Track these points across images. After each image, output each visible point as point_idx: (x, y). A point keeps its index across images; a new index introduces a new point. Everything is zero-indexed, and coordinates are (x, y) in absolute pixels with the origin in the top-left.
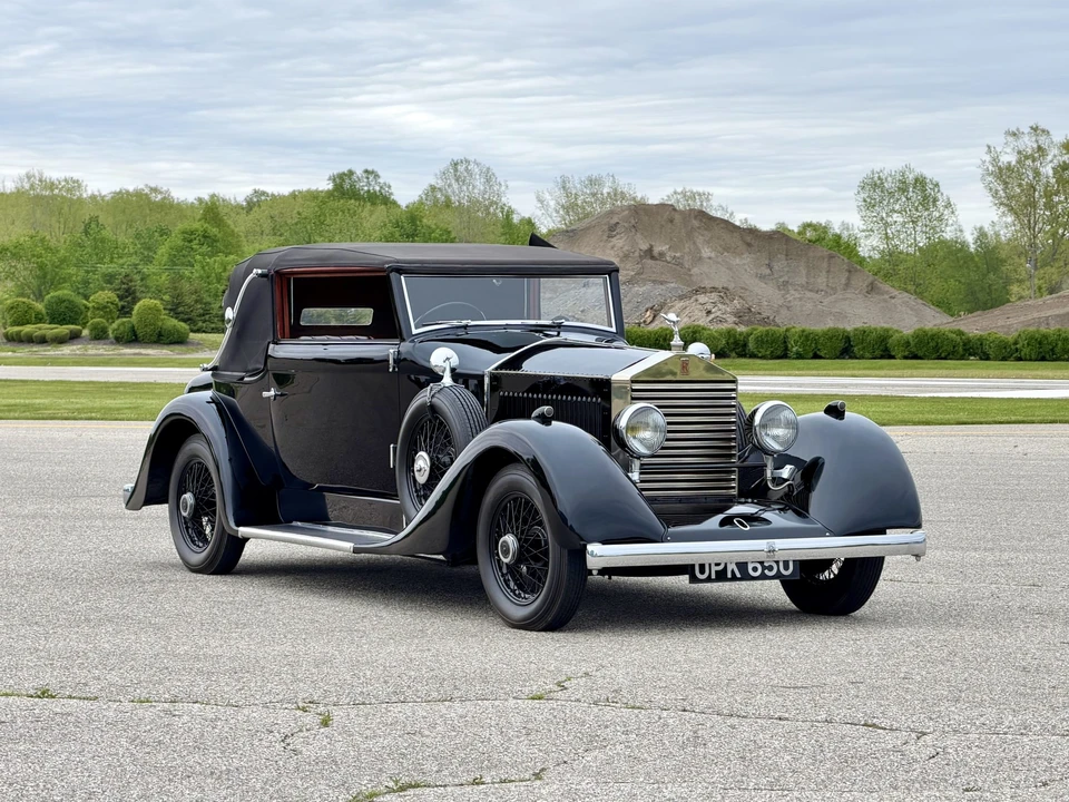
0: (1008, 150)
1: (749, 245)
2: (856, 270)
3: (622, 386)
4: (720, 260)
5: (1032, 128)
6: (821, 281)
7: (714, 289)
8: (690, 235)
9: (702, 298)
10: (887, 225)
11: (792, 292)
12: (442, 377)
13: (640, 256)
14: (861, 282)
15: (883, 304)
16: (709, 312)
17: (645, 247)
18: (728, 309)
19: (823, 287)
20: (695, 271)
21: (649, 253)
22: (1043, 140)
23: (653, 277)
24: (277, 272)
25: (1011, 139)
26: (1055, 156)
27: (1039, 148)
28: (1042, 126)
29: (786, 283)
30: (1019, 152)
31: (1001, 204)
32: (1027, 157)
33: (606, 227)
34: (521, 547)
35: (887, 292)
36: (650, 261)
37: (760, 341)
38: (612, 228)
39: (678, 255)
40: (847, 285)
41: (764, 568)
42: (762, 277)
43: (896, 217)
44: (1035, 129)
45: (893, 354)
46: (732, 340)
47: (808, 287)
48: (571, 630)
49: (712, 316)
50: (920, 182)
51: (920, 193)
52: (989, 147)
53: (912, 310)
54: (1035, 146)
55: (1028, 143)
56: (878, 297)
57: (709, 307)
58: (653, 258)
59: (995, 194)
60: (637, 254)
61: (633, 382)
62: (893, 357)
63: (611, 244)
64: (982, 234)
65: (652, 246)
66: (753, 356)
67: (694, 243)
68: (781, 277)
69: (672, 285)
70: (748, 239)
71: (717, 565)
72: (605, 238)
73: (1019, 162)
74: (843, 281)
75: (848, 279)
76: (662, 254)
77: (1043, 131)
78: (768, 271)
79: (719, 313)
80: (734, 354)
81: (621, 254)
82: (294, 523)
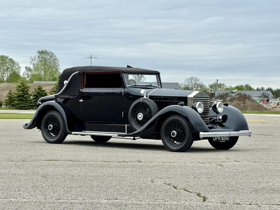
3: (191, 98)
12: (143, 96)
24: (83, 72)
34: (177, 134)
41: (224, 138)
48: (187, 152)
61: (194, 97)
71: (217, 137)
82: (83, 131)
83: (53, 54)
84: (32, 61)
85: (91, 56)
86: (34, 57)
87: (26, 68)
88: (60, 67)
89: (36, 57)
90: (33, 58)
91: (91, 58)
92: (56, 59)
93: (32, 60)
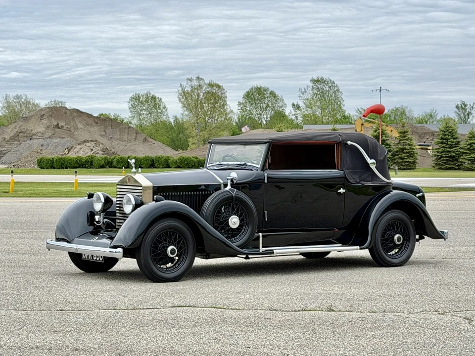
0: (188, 86)
1: (97, 123)
2: (139, 133)
4: (85, 129)
5: (197, 78)
6: (125, 137)
7: (92, 141)
8: (73, 119)
9: (88, 144)
10: (140, 115)
11: (114, 141)
13: (54, 127)
14: (141, 137)
15: (150, 146)
16: (92, 150)
17: (55, 124)
18: (99, 149)
19: (126, 140)
20: (76, 133)
21: (57, 126)
22: (201, 82)
23: (59, 136)
25: (189, 81)
26: (206, 88)
27: (200, 85)
28: (201, 77)
29: (111, 138)
30: (192, 87)
31: (185, 107)
32: (195, 89)
33: (40, 116)
35: (151, 142)
36: (58, 130)
37: (118, 161)
38: (42, 116)
39: (69, 127)
40: (136, 139)
42: (102, 136)
43: (144, 112)
44: (198, 78)
45: (171, 166)
46: (106, 161)
47: (120, 139)
49: (93, 151)
50: (154, 98)
51: (153, 102)
52: (181, 84)
53: (162, 148)
54: (198, 84)
55: (195, 83)
56: (148, 143)
57: (92, 148)
58: (59, 128)
59: (182, 103)
60: (52, 126)
62: (171, 168)
63: (41, 123)
64: (176, 118)
65: (58, 123)
66: (115, 167)
67: (75, 122)
68: (109, 135)
69: (68, 139)
70: (96, 121)
72: (39, 120)
73: (192, 90)
74: (134, 137)
75: (136, 136)
76: (62, 127)
77: (201, 79)
78: (104, 133)
79: (96, 150)
80: (108, 167)
81: (46, 127)
83: (334, 83)
84: (301, 95)
85: (381, 88)
86: (305, 89)
87: (293, 105)
88: (344, 103)
89: (307, 89)
90: (303, 90)
91: (380, 90)
92: (338, 90)
93: (302, 93)
